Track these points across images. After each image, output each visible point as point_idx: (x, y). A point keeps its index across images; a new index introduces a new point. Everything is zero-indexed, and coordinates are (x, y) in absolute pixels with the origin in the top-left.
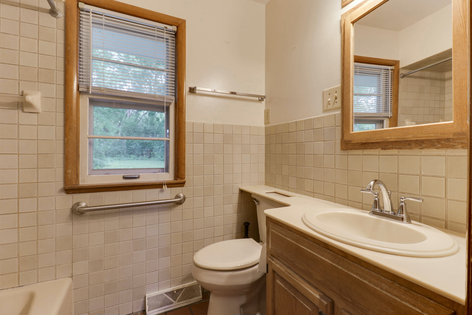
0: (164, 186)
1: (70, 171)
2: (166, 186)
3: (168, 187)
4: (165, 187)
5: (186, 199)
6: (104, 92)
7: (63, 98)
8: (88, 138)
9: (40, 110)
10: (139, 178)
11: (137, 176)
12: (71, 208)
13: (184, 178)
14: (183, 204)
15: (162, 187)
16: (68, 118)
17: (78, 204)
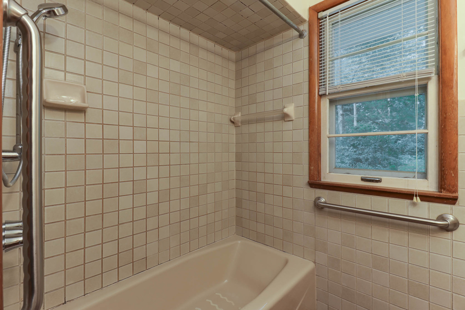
0: (415, 198)
1: (313, 168)
2: (418, 198)
3: (421, 200)
4: (417, 200)
5: (460, 225)
6: (339, 89)
7: (308, 104)
8: (329, 137)
9: (293, 118)
10: (381, 182)
11: (377, 179)
12: (314, 200)
13: (456, 191)
14: (454, 232)
15: (412, 199)
16: (311, 121)
17: (319, 198)
